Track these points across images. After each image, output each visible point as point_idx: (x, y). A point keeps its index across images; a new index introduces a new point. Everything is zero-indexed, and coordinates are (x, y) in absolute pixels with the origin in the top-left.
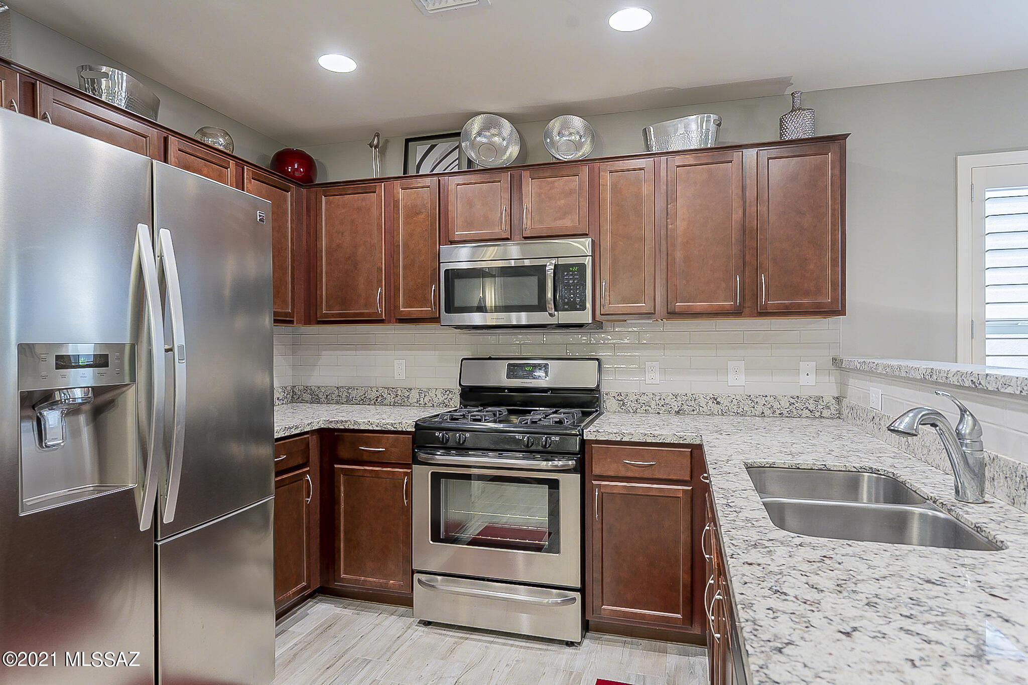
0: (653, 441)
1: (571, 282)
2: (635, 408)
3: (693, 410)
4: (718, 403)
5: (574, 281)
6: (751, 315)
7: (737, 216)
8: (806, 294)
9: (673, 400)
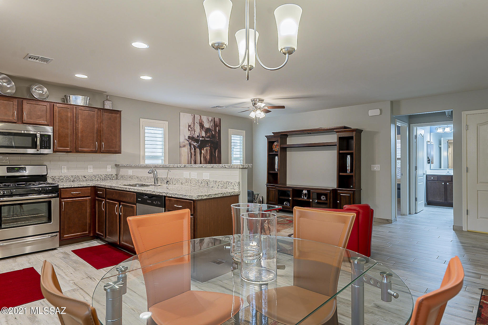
0: (81, 186)
1: (45, 140)
2: (58, 181)
3: (78, 180)
4: (85, 178)
5: (46, 140)
6: (99, 153)
7: (96, 126)
8: (113, 148)
9: (71, 178)
